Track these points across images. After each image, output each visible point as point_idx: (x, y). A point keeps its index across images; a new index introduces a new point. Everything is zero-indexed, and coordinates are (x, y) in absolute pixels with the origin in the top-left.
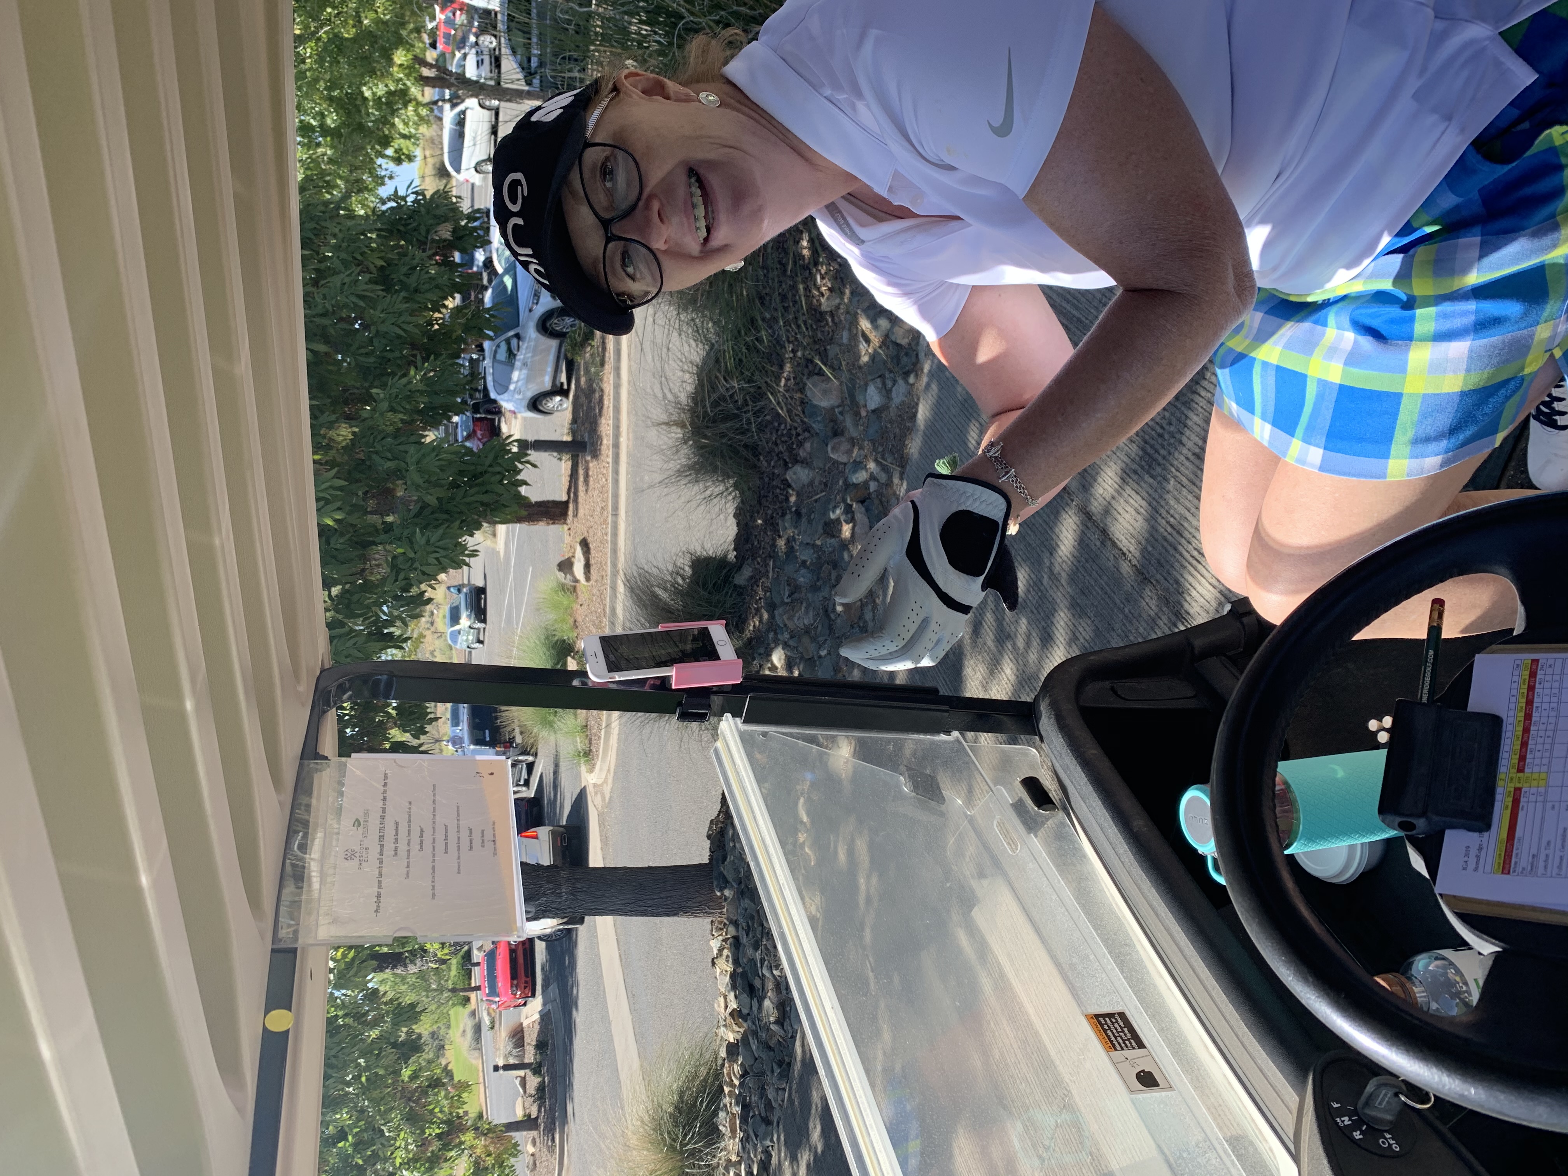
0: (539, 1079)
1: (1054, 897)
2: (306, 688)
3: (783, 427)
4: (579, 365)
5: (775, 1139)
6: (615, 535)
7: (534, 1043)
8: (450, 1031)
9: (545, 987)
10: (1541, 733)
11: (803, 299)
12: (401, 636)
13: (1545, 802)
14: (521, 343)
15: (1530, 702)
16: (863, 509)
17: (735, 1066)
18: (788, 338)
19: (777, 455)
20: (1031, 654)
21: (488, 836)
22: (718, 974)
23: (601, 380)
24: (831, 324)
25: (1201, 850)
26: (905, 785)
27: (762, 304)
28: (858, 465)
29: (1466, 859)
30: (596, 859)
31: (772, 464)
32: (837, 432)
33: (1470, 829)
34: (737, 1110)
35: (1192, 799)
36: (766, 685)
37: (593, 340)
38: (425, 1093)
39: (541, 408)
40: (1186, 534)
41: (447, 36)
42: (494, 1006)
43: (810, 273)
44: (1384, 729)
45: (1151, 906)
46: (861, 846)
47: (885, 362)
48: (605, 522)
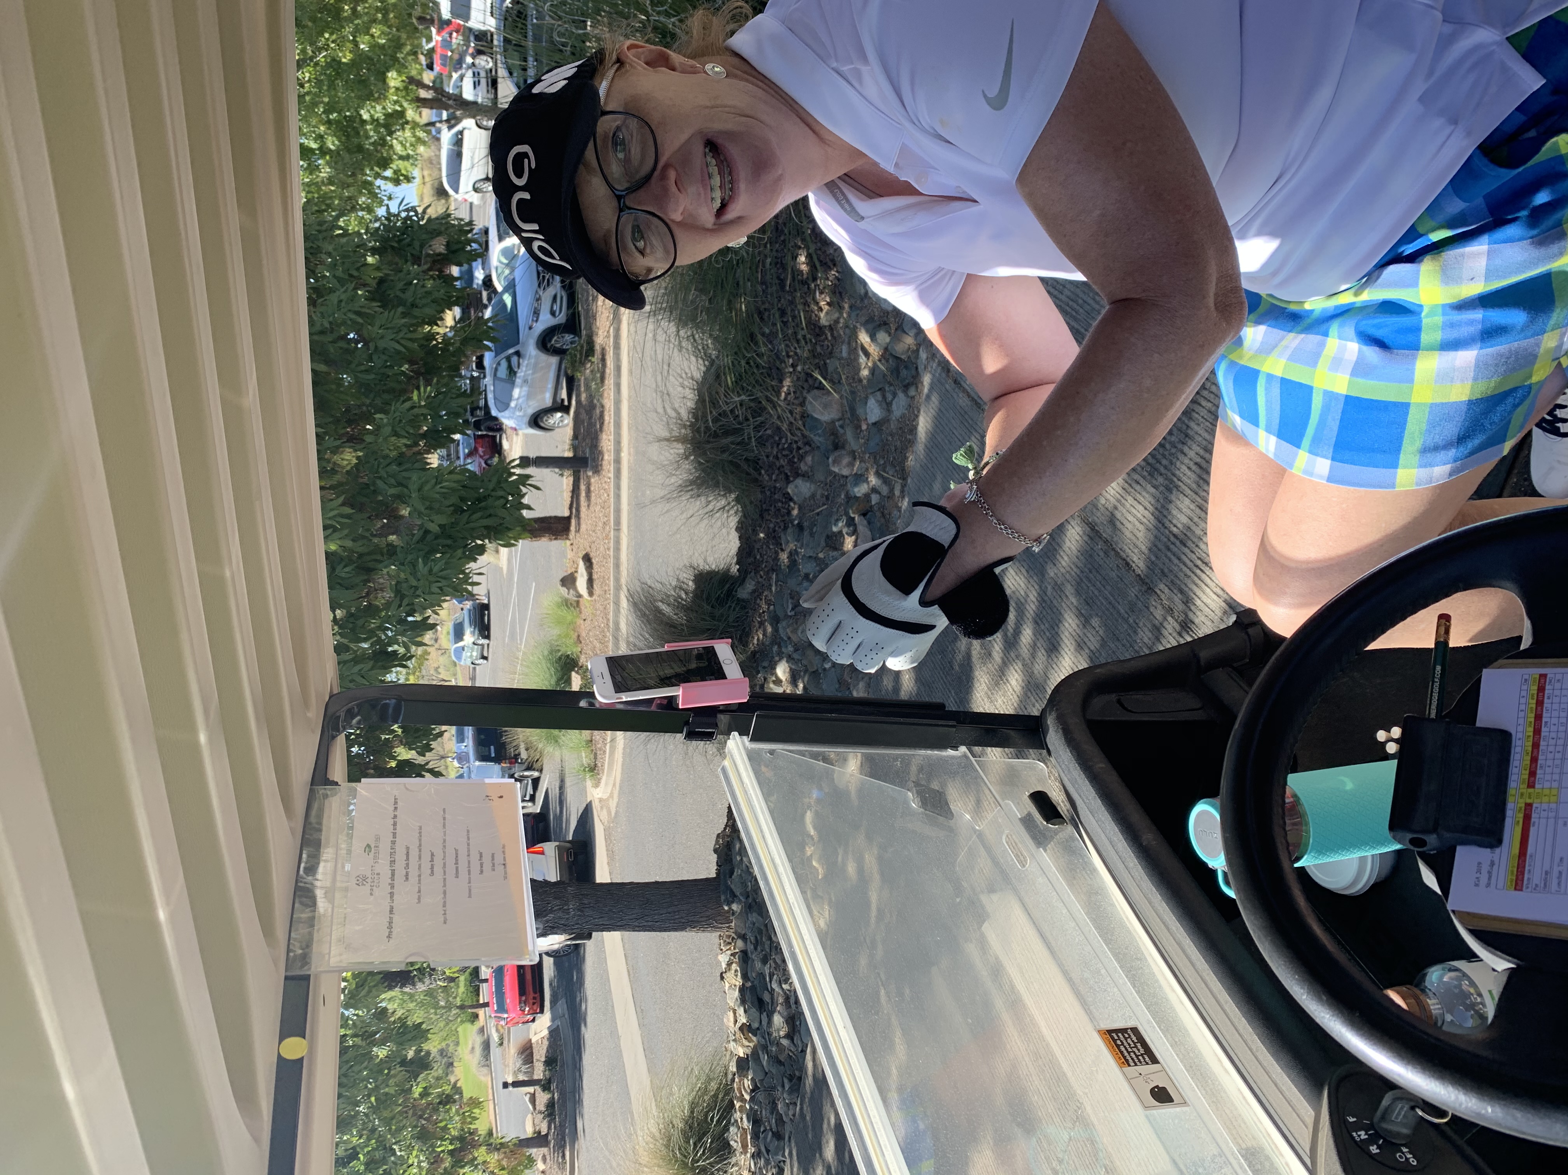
0: (549, 1096)
1: (1065, 911)
2: (315, 715)
3: (783, 441)
4: (579, 380)
5: (786, 1154)
6: (617, 549)
7: (543, 1059)
8: (459, 1049)
9: (553, 1003)
10: (1551, 749)
11: (802, 314)
12: (405, 654)
13: (1556, 818)
14: (521, 360)
15: (1538, 717)
16: (865, 522)
17: (746, 1081)
18: (787, 353)
19: (779, 469)
20: (1037, 666)
21: (499, 859)
22: (727, 988)
23: (602, 396)
24: (830, 338)
25: (1212, 863)
26: (913, 801)
27: (762, 319)
28: (860, 478)
29: (1478, 875)
30: (603, 875)
31: (774, 477)
32: (838, 446)
33: (1481, 845)
34: (746, 1124)
35: (1202, 813)
36: (774, 703)
37: (593, 356)
38: (436, 1110)
39: (542, 425)
40: (1189, 543)
41: (444, 57)
42: (503, 1023)
43: (809, 288)
44: (1392, 740)
45: (1162, 920)
46: (870, 860)
47: (884, 376)
48: (607, 537)
